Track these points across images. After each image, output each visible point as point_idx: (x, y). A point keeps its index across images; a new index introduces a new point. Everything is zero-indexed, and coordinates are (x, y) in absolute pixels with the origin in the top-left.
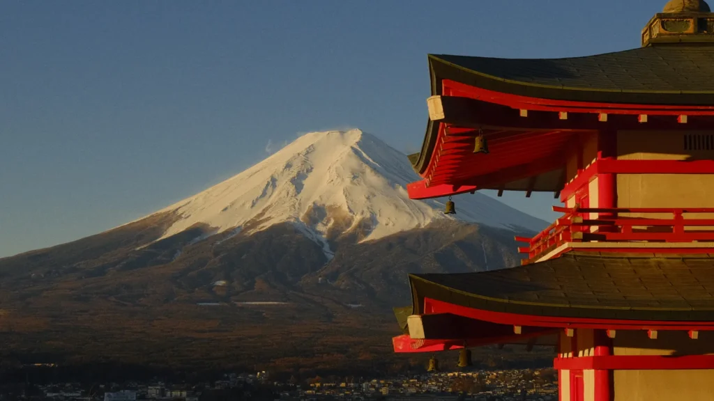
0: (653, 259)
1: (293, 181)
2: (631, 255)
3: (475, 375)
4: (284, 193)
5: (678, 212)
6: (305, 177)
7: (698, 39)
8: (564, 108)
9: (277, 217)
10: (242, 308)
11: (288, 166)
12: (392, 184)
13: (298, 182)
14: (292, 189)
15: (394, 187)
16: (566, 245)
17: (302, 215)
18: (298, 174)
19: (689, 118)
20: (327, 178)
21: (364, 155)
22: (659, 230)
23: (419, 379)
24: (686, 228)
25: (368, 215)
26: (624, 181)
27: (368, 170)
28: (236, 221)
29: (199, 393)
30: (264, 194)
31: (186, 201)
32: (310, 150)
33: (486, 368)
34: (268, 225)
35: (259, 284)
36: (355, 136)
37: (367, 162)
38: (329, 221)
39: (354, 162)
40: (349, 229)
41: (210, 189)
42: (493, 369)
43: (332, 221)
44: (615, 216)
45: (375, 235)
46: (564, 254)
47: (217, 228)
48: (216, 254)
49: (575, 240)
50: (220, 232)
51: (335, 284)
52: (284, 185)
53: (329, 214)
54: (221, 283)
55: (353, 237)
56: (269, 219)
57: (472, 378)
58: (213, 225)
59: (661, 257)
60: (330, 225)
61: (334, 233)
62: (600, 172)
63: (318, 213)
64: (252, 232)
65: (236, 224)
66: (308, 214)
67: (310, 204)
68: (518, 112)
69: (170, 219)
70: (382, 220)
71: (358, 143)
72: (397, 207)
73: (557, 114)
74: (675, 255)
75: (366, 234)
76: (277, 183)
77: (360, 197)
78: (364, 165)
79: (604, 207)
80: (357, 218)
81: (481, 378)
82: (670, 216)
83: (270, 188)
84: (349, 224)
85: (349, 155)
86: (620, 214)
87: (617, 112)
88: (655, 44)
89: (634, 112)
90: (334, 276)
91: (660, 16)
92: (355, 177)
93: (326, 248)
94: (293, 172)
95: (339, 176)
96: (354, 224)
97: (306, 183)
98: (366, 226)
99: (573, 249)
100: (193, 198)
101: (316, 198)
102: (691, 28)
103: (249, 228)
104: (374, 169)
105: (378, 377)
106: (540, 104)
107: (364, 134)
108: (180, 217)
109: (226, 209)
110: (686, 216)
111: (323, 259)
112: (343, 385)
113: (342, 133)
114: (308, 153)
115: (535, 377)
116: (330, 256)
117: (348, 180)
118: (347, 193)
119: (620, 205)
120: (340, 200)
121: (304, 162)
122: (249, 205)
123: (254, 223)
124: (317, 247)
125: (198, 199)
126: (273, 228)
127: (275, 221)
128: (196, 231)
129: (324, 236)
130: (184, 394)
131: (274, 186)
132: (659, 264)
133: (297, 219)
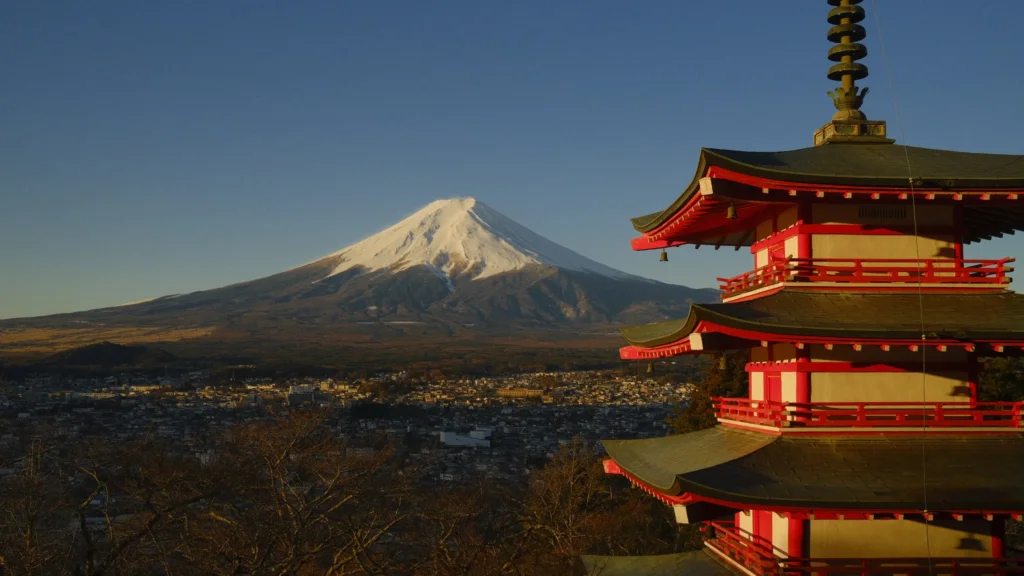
0: (843, 294)
1: (425, 235)
2: (826, 291)
3: (555, 375)
4: (419, 244)
5: (858, 262)
6: (434, 232)
7: (862, 139)
8: (794, 187)
9: (414, 260)
10: (388, 326)
11: (422, 224)
12: (497, 237)
13: (429, 236)
14: (425, 240)
15: (498, 240)
16: (781, 284)
17: (432, 260)
18: (430, 230)
19: (881, 195)
20: (449, 234)
21: (477, 217)
22: (844, 274)
23: (515, 377)
24: (864, 274)
25: (479, 260)
26: (817, 239)
27: (480, 228)
28: (385, 263)
29: (358, 387)
30: (404, 244)
31: (349, 248)
32: (438, 213)
33: (563, 370)
34: (407, 266)
35: (401, 309)
36: (470, 203)
37: (478, 222)
38: (451, 263)
39: (470, 222)
40: (466, 270)
41: (366, 240)
42: (568, 371)
43: (454, 264)
44: (811, 264)
45: (484, 274)
46: (781, 291)
47: (371, 268)
48: (370, 287)
49: (788, 281)
50: (372, 271)
51: (455, 309)
52: (419, 238)
53: (451, 259)
54: (374, 308)
55: (469, 275)
56: (408, 262)
57: (553, 377)
58: (367, 266)
59: (847, 293)
60: (452, 266)
61: (455, 272)
62: (800, 233)
63: (443, 258)
64: (396, 271)
65: (384, 266)
66: (436, 259)
67: (438, 252)
68: (761, 190)
69: (336, 261)
70: (489, 264)
71: (472, 208)
72: (500, 254)
73: (787, 192)
74: (857, 292)
75: (478, 273)
76: (414, 236)
77: (474, 247)
78: (477, 224)
79: (803, 257)
80: (472, 262)
81: (559, 377)
82: (852, 265)
83: (409, 240)
84: (465, 266)
85: (466, 217)
86: (815, 263)
87: (830, 191)
88: (832, 142)
89: (841, 191)
90: (454, 304)
91: (835, 122)
92: (470, 233)
93: (449, 283)
94: (426, 229)
95: (458, 231)
96: (469, 266)
97: (435, 236)
98: (478, 268)
99: (786, 287)
100: (354, 246)
101: (442, 247)
102: (856, 131)
103: (394, 268)
104: (485, 227)
105: (487, 376)
106: (777, 184)
107: (477, 203)
108: (344, 260)
109: (376, 255)
110: (864, 265)
111: (446, 291)
112: (461, 381)
113: (461, 201)
114: (436, 215)
115: (598, 377)
116: (452, 289)
117: (465, 235)
118: (464, 245)
119: (815, 255)
120: (460, 250)
121: (434, 221)
122: (393, 252)
123: (397, 265)
124: (443, 281)
125: (357, 247)
126: (411, 268)
127: (412, 264)
128: (355, 271)
129: (447, 275)
130: (347, 387)
131: (412, 239)
132: (847, 298)
133: (428, 262)
